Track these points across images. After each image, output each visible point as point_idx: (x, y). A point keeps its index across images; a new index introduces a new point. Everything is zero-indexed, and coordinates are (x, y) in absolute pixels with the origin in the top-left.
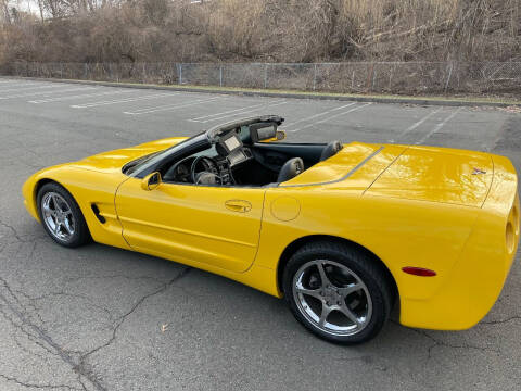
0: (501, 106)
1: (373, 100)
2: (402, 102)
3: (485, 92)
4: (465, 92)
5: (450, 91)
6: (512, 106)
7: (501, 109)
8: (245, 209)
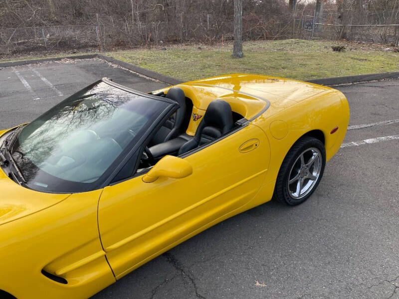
0: (57, 60)
6: (63, 58)
7: (57, 62)
8: (256, 145)
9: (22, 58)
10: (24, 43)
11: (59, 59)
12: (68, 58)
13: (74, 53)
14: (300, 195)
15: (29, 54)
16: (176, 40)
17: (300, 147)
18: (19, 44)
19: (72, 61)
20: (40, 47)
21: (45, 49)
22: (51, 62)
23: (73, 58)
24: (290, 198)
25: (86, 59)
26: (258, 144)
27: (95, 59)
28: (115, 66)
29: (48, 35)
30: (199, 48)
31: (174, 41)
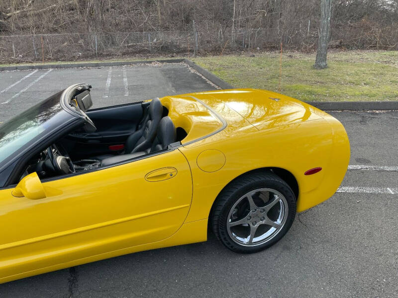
0: (148, 62)
1: (52, 67)
2: (78, 66)
3: (124, 54)
4: (110, 55)
5: (100, 55)
6: (154, 62)
7: (148, 64)
8: (171, 175)
9: (128, 59)
10: (132, 46)
11: (150, 62)
12: (159, 61)
13: (173, 56)
14: (250, 242)
15: (135, 56)
16: (274, 47)
17: (244, 185)
18: (129, 47)
19: (160, 64)
20: (145, 50)
21: (149, 52)
22: (143, 64)
23: (162, 62)
24: (231, 243)
25: (173, 63)
26: (174, 174)
27: (180, 64)
28: (193, 71)
29: (155, 40)
30: (290, 56)
31: (271, 47)
